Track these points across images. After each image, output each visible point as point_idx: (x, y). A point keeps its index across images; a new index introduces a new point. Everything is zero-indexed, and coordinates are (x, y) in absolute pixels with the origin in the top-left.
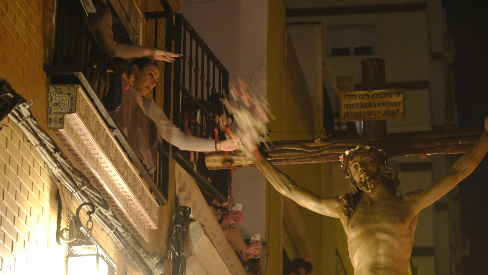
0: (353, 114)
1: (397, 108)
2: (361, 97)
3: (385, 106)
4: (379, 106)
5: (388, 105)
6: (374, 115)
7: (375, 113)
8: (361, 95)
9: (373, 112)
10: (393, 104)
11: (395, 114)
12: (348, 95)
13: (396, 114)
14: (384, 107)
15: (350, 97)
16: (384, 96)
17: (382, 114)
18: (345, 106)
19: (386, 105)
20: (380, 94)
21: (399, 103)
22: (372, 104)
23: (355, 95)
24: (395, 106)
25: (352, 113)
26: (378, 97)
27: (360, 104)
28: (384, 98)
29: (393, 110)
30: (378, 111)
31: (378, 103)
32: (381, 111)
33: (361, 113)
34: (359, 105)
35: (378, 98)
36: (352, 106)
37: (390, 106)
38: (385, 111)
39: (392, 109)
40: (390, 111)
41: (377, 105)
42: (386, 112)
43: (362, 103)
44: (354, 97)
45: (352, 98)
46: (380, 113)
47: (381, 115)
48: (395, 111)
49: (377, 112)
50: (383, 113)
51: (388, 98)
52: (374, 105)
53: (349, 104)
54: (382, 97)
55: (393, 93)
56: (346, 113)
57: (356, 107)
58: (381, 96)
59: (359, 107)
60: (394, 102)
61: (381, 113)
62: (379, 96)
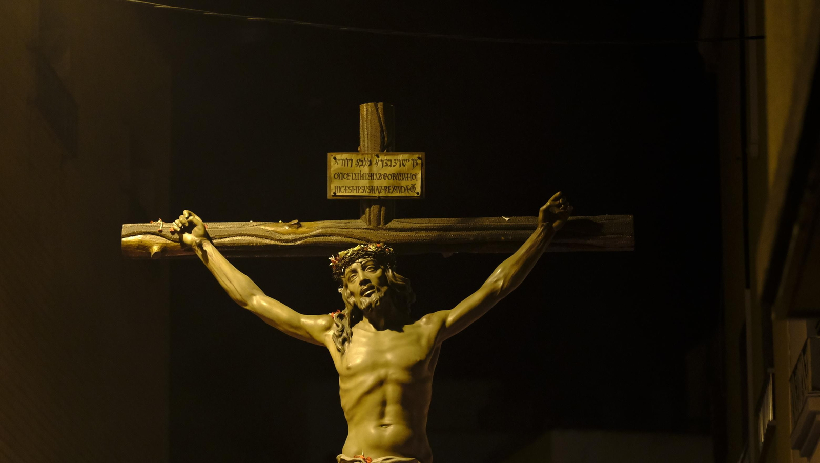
0: (347, 188)
1: (412, 182)
2: (361, 163)
3: (394, 178)
4: (387, 178)
5: (400, 178)
6: (379, 193)
7: (380, 189)
8: (359, 160)
9: (377, 187)
10: (405, 177)
11: (409, 191)
12: (340, 160)
13: (412, 192)
14: (393, 180)
15: (344, 162)
16: (395, 164)
17: (391, 191)
18: (336, 176)
19: (396, 178)
20: (388, 160)
21: (416, 176)
22: (376, 174)
23: (352, 160)
24: (409, 179)
25: (346, 187)
26: (385, 164)
27: (358, 174)
28: (394, 166)
29: (407, 186)
30: (385, 187)
31: (385, 174)
32: (389, 187)
33: (359, 188)
34: (357, 175)
35: (385, 166)
36: (346, 176)
37: (402, 179)
38: (394, 187)
39: (404, 183)
40: (401, 187)
41: (382, 177)
42: (396, 188)
43: (362, 173)
44: (350, 163)
45: (346, 164)
46: (388, 189)
47: (389, 192)
48: (409, 187)
49: (383, 187)
50: (392, 189)
52: (378, 176)
53: (342, 173)
54: (390, 166)
55: (407, 160)
56: (337, 186)
57: (352, 179)
58: (389, 163)
59: (357, 178)
60: (408, 174)
61: (389, 189)
62: (386, 163)
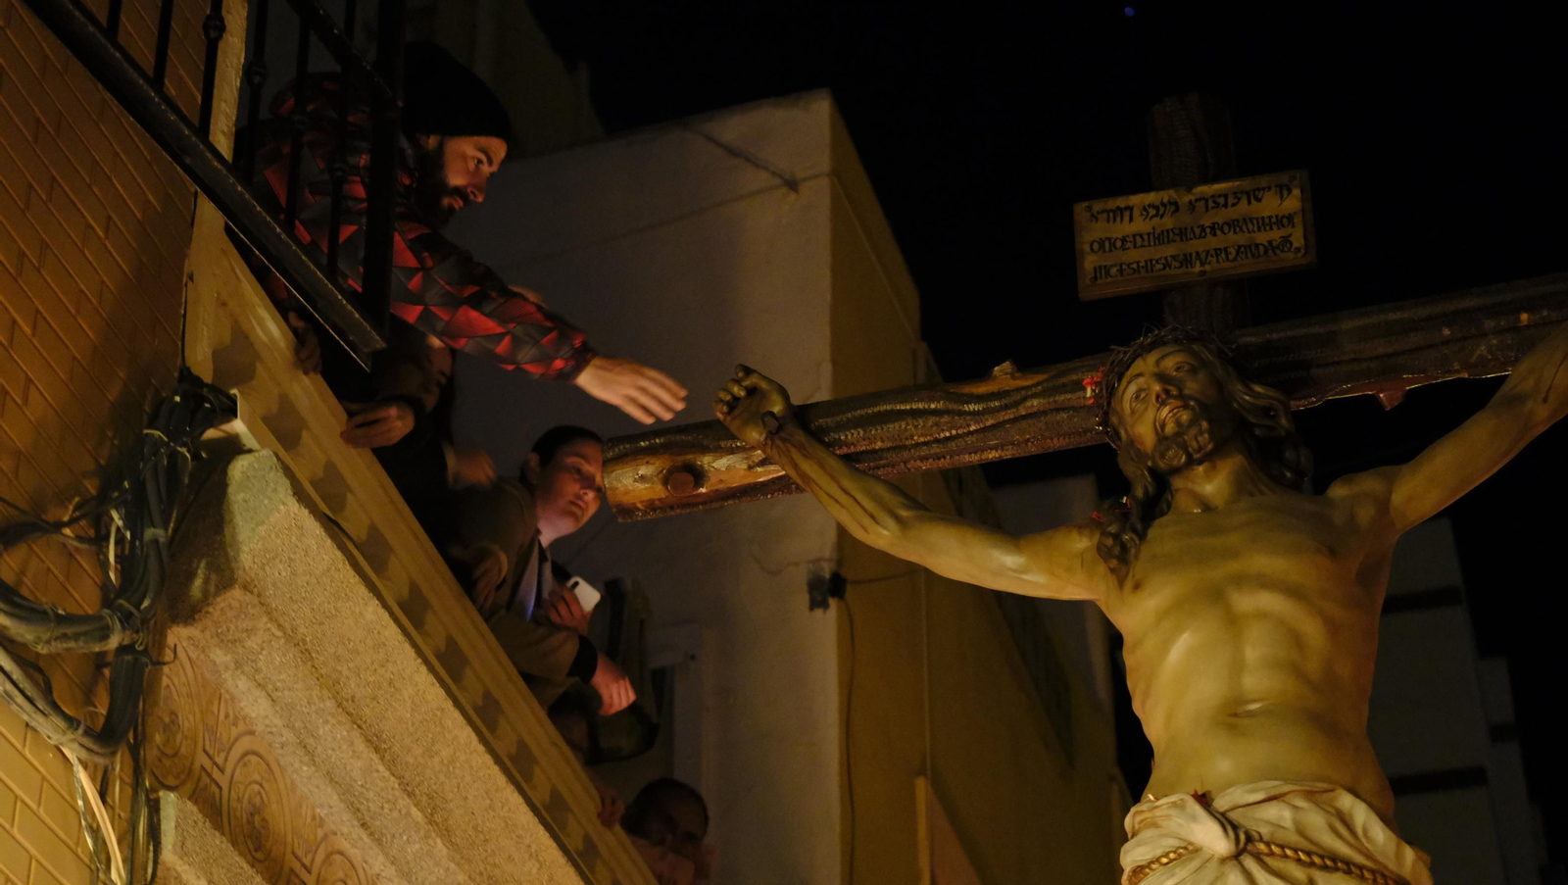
0: (1124, 267)
1: (1283, 232)
2: (1152, 212)
3: (1238, 229)
4: (1218, 232)
5: (1250, 227)
6: (1202, 265)
7: (1203, 256)
8: (1149, 206)
9: (1197, 253)
10: (1265, 224)
11: (1278, 252)
12: (1102, 212)
13: (1282, 251)
14: (1235, 232)
15: (1111, 215)
16: (1235, 201)
17: (1231, 257)
18: (1096, 246)
19: (1241, 229)
20: (1220, 196)
21: (1290, 218)
22: (1192, 228)
23: (1130, 209)
24: (1275, 227)
25: (1121, 265)
26: (1211, 204)
27: (1149, 234)
28: (1234, 205)
29: (1270, 242)
30: (1216, 250)
31: (1214, 224)
32: (1226, 249)
33: (1154, 262)
34: (1146, 237)
35: (1213, 208)
36: (1119, 244)
37: (1256, 229)
38: (1239, 247)
39: (1262, 238)
40: (1257, 245)
41: (1208, 230)
42: (1243, 249)
43: (1157, 232)
44: (1127, 214)
45: (1119, 219)
46: (1223, 255)
47: (1228, 259)
48: (1275, 244)
49: (1213, 252)
50: (1234, 252)
51: (1249, 203)
52: (1197, 231)
53: (1110, 239)
54: (1226, 205)
55: (1264, 189)
56: (1100, 267)
57: (1135, 247)
58: (1221, 201)
59: (1146, 243)
60: (1270, 217)
61: (1227, 255)
62: (1214, 202)
